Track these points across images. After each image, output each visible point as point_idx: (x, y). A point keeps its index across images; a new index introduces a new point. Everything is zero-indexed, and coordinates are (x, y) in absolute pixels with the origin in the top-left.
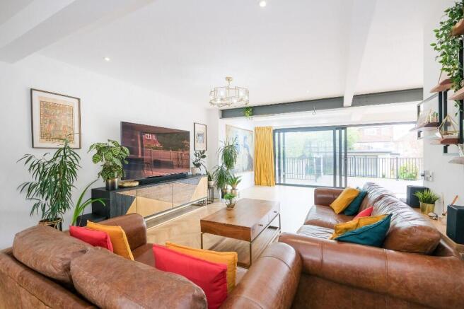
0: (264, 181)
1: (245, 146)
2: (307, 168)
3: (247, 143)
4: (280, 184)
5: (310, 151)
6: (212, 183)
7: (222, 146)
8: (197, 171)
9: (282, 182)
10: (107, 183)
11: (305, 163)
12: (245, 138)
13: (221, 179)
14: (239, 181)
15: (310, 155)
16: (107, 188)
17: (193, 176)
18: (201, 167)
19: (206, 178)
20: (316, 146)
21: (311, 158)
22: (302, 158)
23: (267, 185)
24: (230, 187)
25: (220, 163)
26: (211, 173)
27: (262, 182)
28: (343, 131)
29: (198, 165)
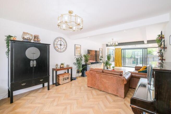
0: (118, 65)
1: (112, 54)
2: (133, 62)
3: (113, 53)
4: (123, 66)
5: (134, 55)
6: (104, 65)
7: (107, 54)
8: (101, 61)
9: (124, 66)
10: (86, 63)
11: (132, 60)
12: (112, 52)
13: (107, 64)
14: (112, 65)
15: (134, 57)
16: (86, 64)
17: (100, 63)
18: (102, 60)
19: (103, 63)
20: (137, 53)
21: (134, 58)
22: (131, 58)
23: (119, 66)
24: (109, 66)
25: (106, 59)
26: (104, 62)
27: (117, 65)
28: (146, 49)
29: (101, 60)
